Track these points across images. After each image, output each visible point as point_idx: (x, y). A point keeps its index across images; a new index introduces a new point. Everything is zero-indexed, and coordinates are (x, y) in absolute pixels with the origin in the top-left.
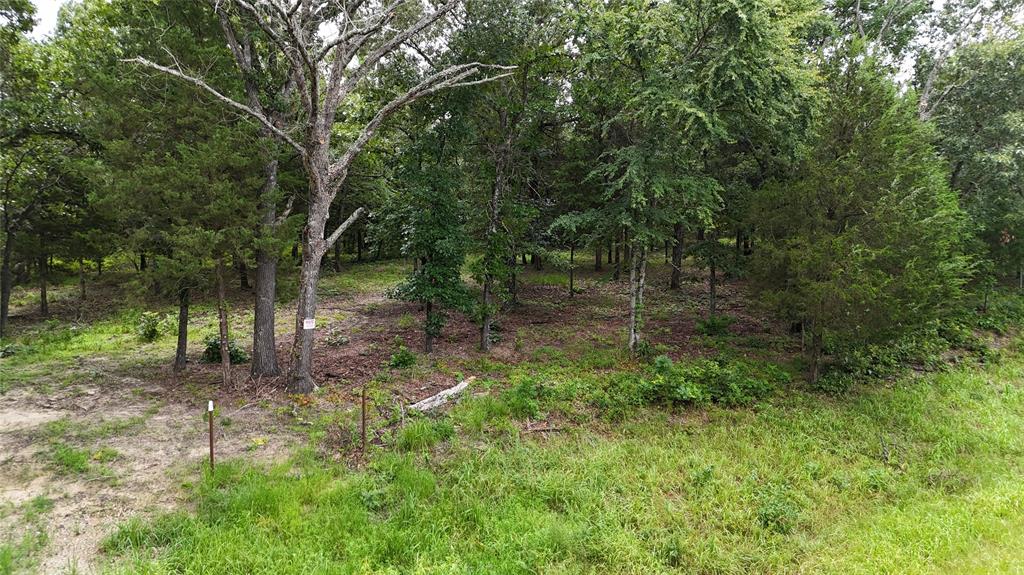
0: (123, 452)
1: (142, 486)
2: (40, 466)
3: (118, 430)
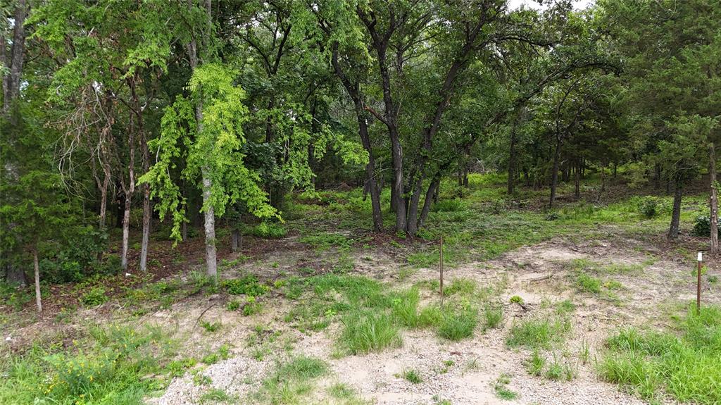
0: (626, 286)
1: (639, 311)
2: (568, 284)
3: (622, 271)
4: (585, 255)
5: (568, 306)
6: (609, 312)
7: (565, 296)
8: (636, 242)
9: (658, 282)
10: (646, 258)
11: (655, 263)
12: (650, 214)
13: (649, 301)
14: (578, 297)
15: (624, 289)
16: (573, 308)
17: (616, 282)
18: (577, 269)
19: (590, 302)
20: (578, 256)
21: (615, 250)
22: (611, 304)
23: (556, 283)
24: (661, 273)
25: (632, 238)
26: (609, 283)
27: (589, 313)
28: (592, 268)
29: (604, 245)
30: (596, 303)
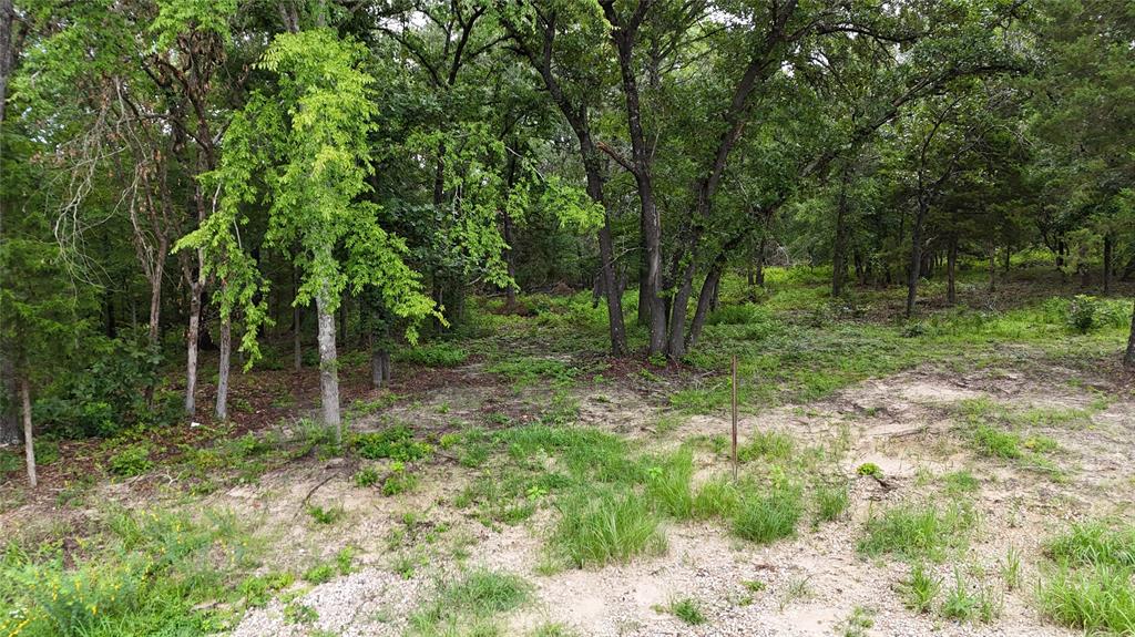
0: (1065, 446)
1: (1098, 491)
2: (957, 442)
3: (1052, 421)
4: (980, 394)
5: (965, 482)
6: (1043, 494)
7: (957, 463)
8: (1067, 371)
9: (1122, 439)
10: (1092, 399)
11: (1110, 406)
12: (1084, 325)
13: (1112, 473)
14: (982, 465)
15: (1063, 451)
16: (974, 485)
17: (1044, 438)
18: (971, 417)
19: (1004, 474)
20: (966, 395)
21: (1033, 385)
22: (1044, 478)
23: (935, 442)
24: (1122, 423)
25: (1060, 364)
26: (1033, 442)
27: (1005, 494)
28: (997, 415)
29: (1013, 376)
30: (1016, 477)
